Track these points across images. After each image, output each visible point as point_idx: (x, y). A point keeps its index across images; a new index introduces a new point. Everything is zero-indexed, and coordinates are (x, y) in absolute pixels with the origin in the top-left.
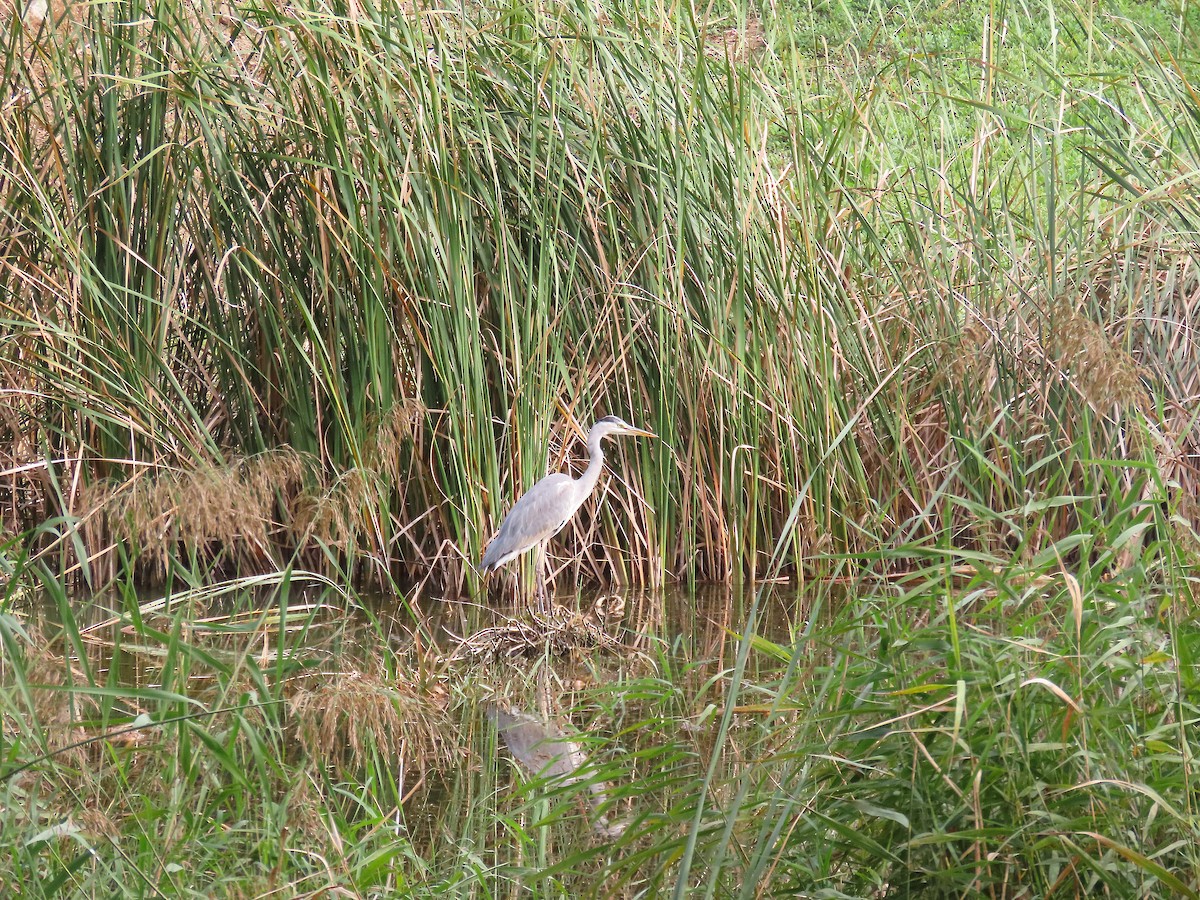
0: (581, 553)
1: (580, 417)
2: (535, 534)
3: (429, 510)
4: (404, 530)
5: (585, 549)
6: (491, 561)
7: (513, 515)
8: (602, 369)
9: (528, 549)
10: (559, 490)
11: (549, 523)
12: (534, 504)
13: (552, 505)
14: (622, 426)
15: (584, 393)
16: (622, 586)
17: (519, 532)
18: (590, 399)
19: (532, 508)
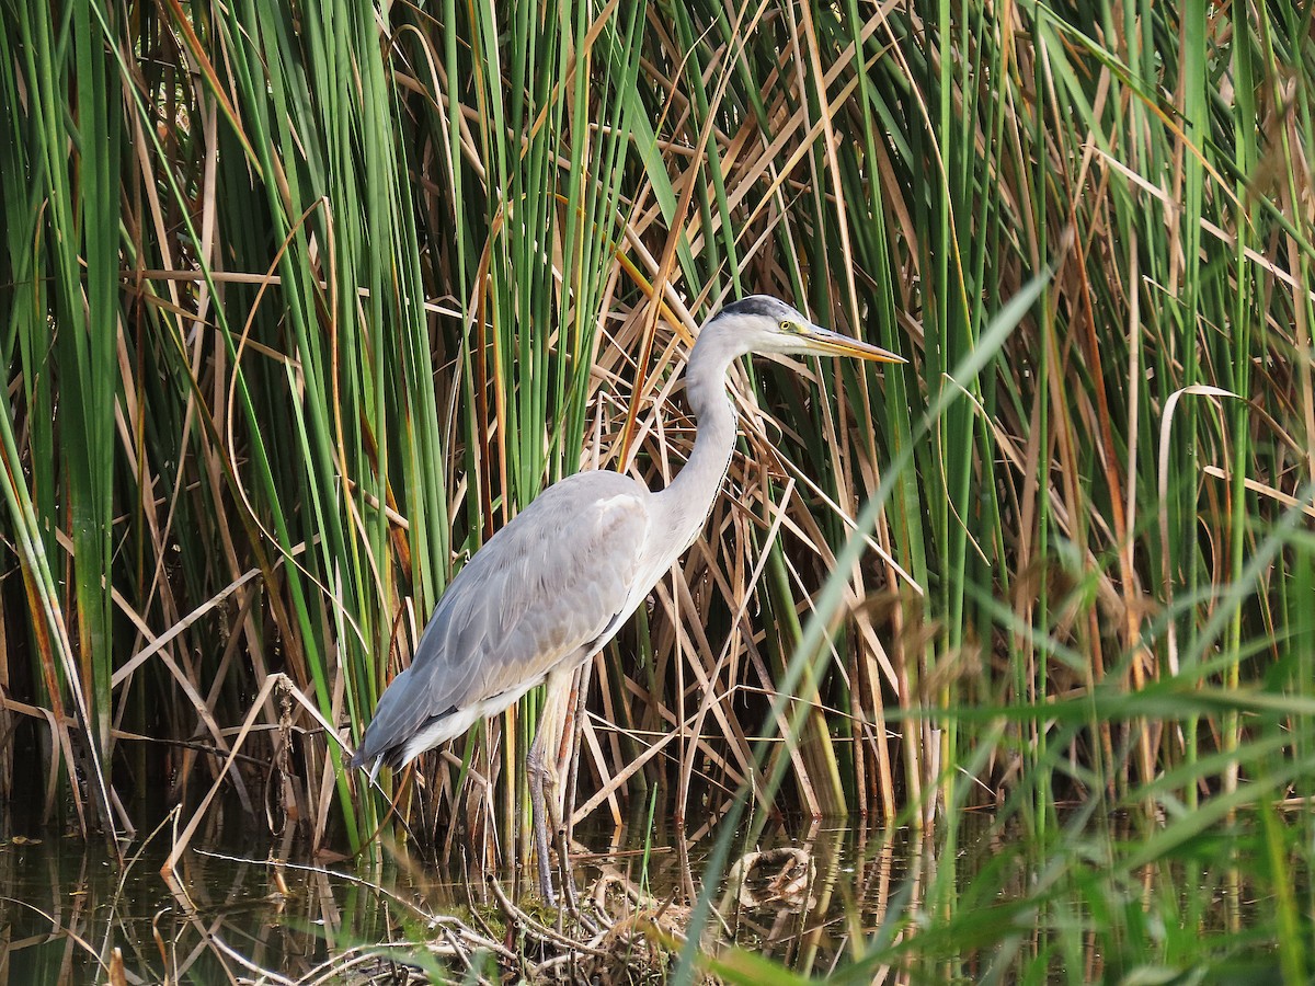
0: (700, 717)
1: (699, 299)
2: (526, 656)
3: (239, 582)
4: (156, 644)
5: (711, 702)
6: (393, 740)
7: (462, 595)
8: (772, 150)
9: (506, 703)
10: (600, 523)
11: (569, 623)
12: (525, 564)
13: (578, 567)
14: (791, 328)
15: (715, 224)
16: (828, 817)
17: (476, 650)
18: (732, 245)
19: (516, 579)
